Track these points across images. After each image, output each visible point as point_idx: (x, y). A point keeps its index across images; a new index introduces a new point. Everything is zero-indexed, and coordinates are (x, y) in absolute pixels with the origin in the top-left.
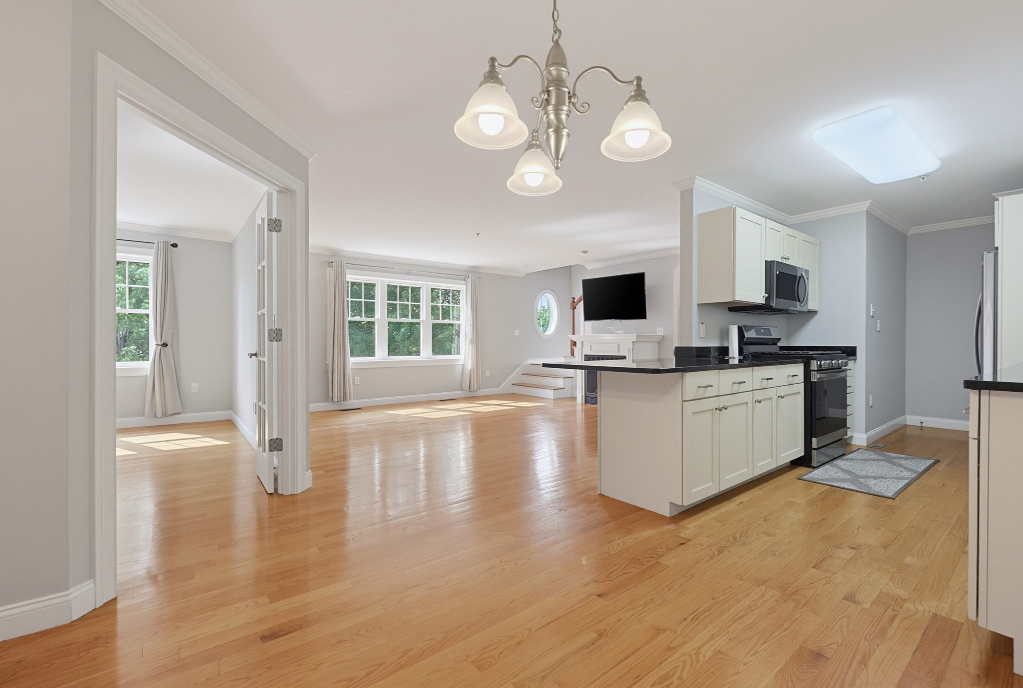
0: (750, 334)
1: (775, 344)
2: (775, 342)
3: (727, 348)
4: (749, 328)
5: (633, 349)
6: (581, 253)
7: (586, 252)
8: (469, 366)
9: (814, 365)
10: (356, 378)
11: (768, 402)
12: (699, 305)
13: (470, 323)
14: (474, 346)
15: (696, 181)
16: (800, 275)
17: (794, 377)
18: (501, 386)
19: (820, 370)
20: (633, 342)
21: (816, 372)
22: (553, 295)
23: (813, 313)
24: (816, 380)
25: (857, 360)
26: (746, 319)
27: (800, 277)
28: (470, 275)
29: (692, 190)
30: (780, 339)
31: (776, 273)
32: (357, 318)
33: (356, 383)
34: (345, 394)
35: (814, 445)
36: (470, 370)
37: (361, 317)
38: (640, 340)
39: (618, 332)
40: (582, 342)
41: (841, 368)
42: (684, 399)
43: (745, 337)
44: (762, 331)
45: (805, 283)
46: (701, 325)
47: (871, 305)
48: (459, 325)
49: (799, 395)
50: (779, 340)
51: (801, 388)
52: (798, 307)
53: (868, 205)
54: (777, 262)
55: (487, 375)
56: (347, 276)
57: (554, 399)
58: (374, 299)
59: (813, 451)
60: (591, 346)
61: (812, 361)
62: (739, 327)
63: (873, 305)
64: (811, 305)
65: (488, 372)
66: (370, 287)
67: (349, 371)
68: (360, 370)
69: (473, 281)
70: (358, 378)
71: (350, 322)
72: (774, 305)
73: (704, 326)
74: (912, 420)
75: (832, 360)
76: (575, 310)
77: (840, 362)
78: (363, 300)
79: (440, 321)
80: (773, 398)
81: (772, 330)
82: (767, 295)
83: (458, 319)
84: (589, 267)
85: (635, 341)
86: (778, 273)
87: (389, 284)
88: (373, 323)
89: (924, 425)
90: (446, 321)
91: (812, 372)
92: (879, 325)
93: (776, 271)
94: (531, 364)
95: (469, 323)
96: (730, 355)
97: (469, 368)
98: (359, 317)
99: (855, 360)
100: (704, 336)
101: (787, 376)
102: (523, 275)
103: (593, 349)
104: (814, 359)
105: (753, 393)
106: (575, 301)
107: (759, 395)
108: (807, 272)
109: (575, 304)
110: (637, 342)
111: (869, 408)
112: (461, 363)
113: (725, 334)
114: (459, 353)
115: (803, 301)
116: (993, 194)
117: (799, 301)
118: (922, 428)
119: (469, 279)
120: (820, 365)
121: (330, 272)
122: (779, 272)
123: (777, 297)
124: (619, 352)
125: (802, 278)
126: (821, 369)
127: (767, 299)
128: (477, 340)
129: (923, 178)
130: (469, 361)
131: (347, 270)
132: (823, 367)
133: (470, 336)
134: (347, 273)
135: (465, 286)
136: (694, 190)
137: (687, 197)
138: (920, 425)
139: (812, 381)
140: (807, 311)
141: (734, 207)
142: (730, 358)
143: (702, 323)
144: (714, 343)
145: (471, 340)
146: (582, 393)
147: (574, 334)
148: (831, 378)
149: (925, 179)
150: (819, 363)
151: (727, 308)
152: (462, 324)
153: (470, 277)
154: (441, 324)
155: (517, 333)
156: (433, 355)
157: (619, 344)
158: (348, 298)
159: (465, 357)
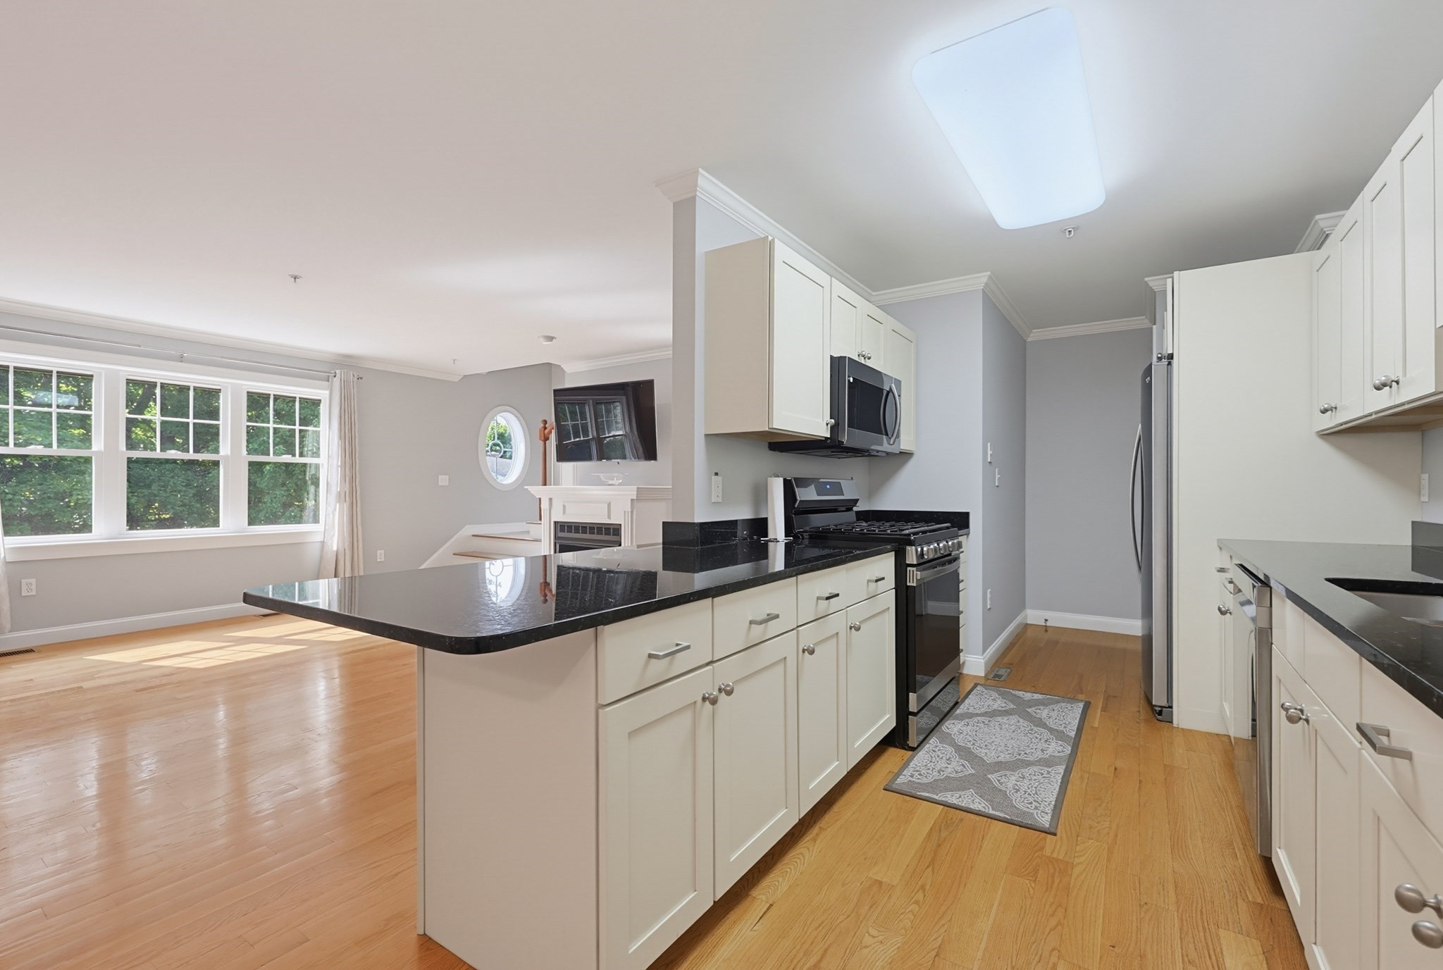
0: (807, 494)
1: (850, 509)
2: (849, 505)
3: (765, 520)
4: (803, 482)
5: (632, 512)
6: (542, 340)
7: (551, 339)
8: (335, 546)
9: (912, 555)
10: (24, 582)
11: (831, 646)
12: (707, 436)
13: (337, 461)
14: (346, 506)
15: (701, 181)
16: (888, 389)
17: (879, 582)
19: (922, 564)
20: (632, 500)
21: (914, 569)
22: (516, 416)
23: (906, 455)
24: (915, 585)
25: (970, 536)
26: (799, 466)
27: (888, 393)
28: (338, 371)
29: (693, 199)
30: (858, 500)
31: (849, 381)
32: (35, 449)
33: (24, 593)
35: (913, 707)
36: (337, 551)
38: (643, 496)
39: (611, 482)
40: (551, 499)
41: (950, 555)
42: (600, 702)
43: (796, 500)
44: (828, 487)
45: (896, 404)
46: (714, 477)
47: (989, 444)
48: (318, 465)
49: (887, 614)
50: (856, 501)
51: (889, 600)
52: (886, 447)
53: (985, 280)
54: (849, 358)
55: (379, 560)
59: (910, 717)
60: (564, 506)
61: (908, 548)
62: (786, 481)
63: (991, 445)
64: (905, 443)
65: (381, 552)
69: (345, 385)
70: (34, 581)
72: (845, 439)
73: (719, 478)
74: (1034, 616)
75: (938, 542)
76: (547, 442)
77: (950, 543)
79: (271, 458)
80: (840, 634)
81: (845, 485)
82: (833, 421)
83: (316, 454)
84: (569, 368)
85: (635, 498)
86: (851, 380)
88: (88, 460)
89: (1048, 624)
90: (286, 458)
91: (909, 569)
92: (997, 476)
93: (849, 377)
94: (473, 536)
95: (335, 462)
96: (771, 536)
97: (335, 548)
98: (41, 447)
99: (968, 534)
100: (720, 500)
101: (866, 581)
102: (457, 379)
103: (567, 511)
104: (911, 543)
105: (798, 632)
106: (547, 426)
107: (809, 636)
108: (898, 383)
109: (546, 431)
110: (638, 499)
111: (987, 611)
112: (320, 538)
113: (760, 495)
114: (316, 520)
115: (892, 436)
116: (1146, 279)
117: (887, 435)
118: (1046, 628)
119: (336, 381)
120: (922, 554)
122: (854, 378)
123: (849, 426)
124: (609, 517)
125: (891, 394)
126: (923, 560)
127: (834, 429)
128: (354, 494)
129: (1070, 231)
130: (334, 535)
132: (926, 557)
133: (336, 488)
135: (328, 392)
136: (698, 201)
137: (685, 210)
138: (1044, 624)
139: (908, 584)
140: (898, 452)
141: (770, 238)
142: (770, 541)
143: (716, 474)
144: (742, 513)
145: (339, 494)
147: (545, 484)
148: (938, 576)
149: (1073, 233)
150: (919, 549)
151: (767, 444)
152: (323, 465)
153: (338, 375)
154: (298, 463)
155: (443, 480)
156: (250, 524)
157: (610, 503)
158: (8, 404)
159: (327, 528)
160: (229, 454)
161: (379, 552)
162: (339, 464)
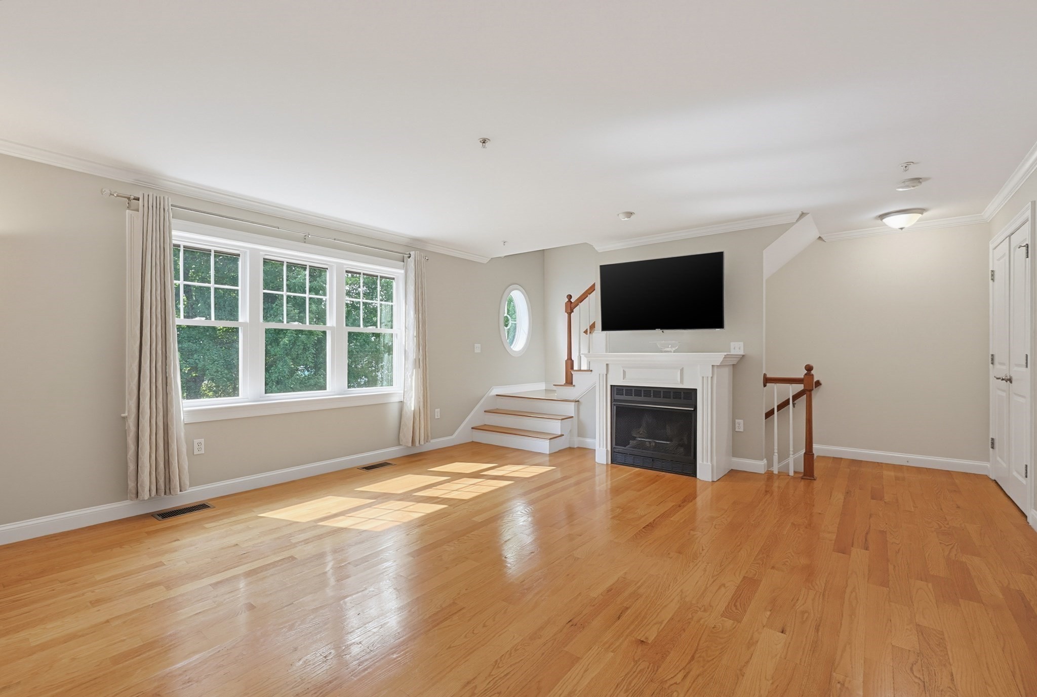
5: (712, 377)
6: (622, 216)
8: (412, 405)
10: (196, 441)
13: (413, 332)
14: (421, 371)
18: (456, 433)
20: (713, 366)
22: (523, 293)
28: (412, 253)
32: (199, 321)
33: (196, 452)
34: (168, 480)
36: (414, 411)
37: (208, 317)
38: (723, 362)
40: (607, 365)
48: (392, 335)
55: (436, 417)
56: (174, 233)
57: (551, 455)
58: (237, 286)
60: (622, 372)
65: (437, 410)
66: (229, 260)
67: (179, 432)
68: (202, 425)
69: (416, 264)
70: (202, 441)
71: (179, 328)
78: (212, 285)
79: (362, 329)
83: (390, 326)
84: (600, 247)
85: (717, 364)
87: (267, 257)
88: (235, 331)
90: (371, 329)
94: (497, 395)
95: (410, 332)
97: (413, 409)
98: (204, 319)
102: (485, 261)
103: (627, 377)
109: (572, 306)
110: (719, 366)
112: (396, 399)
114: (391, 383)
119: (411, 260)
121: (132, 220)
128: (425, 360)
130: (412, 397)
131: (173, 221)
134: (172, 226)
135: (403, 271)
145: (415, 360)
146: (607, 447)
152: (397, 335)
153: (413, 256)
154: (363, 333)
155: (478, 348)
156: (348, 388)
157: (683, 368)
158: (179, 280)
159: (405, 390)
160: (335, 325)
161: (436, 410)
162: (415, 335)
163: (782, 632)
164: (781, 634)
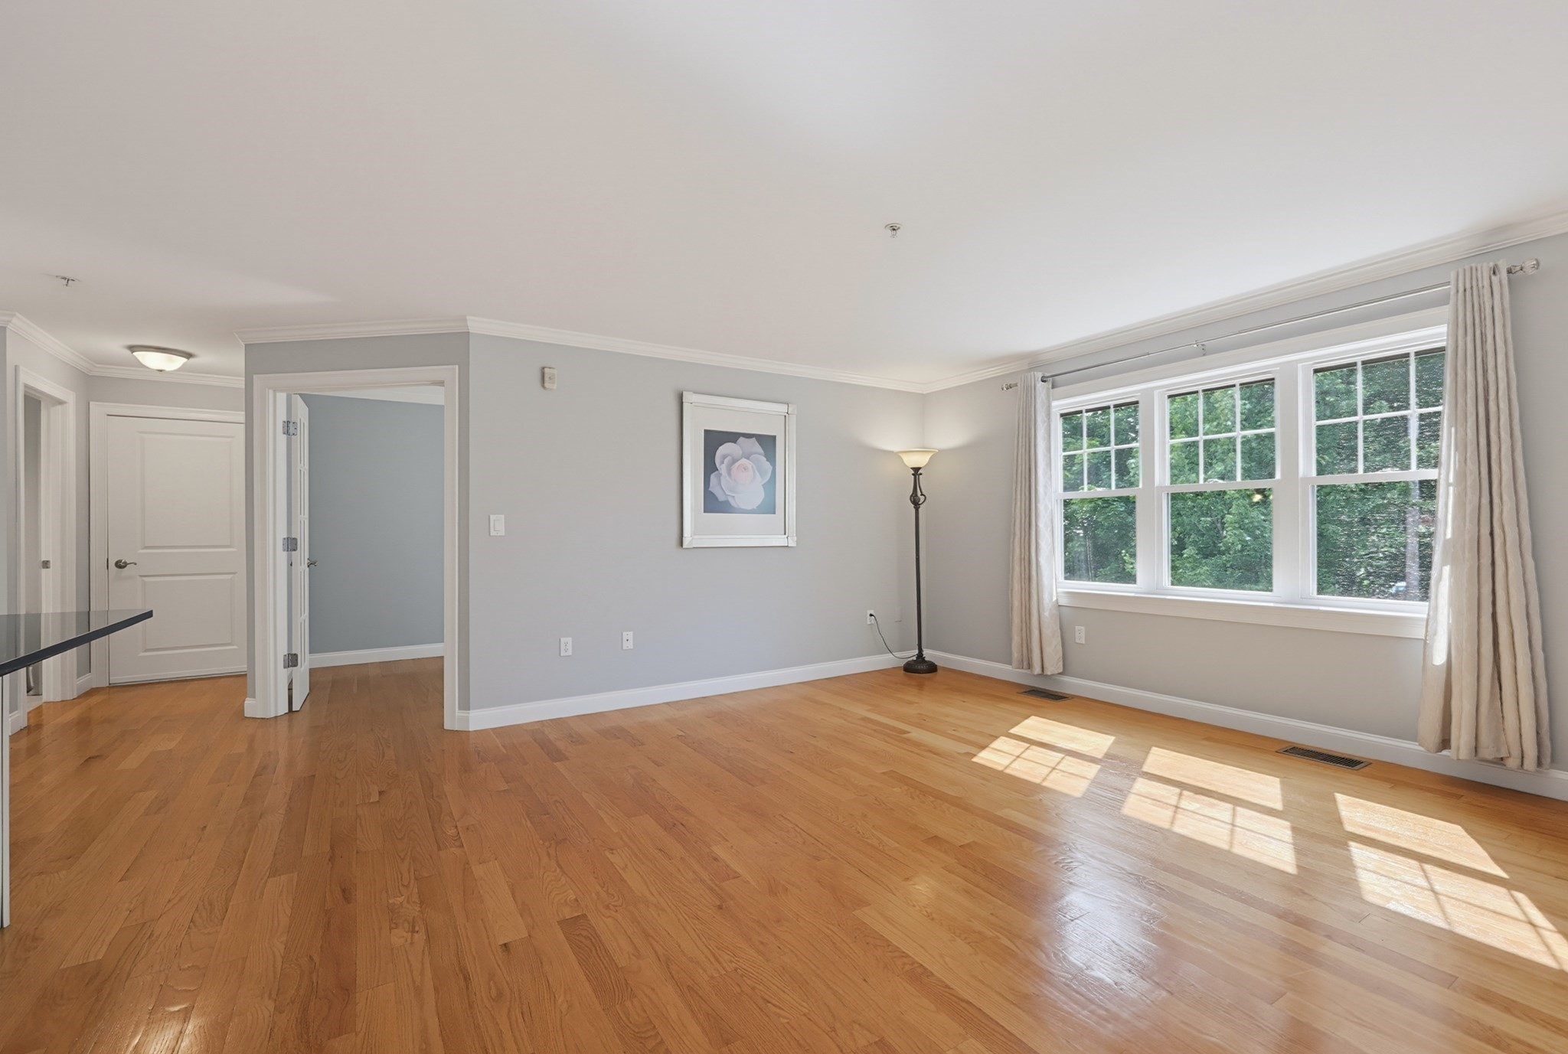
10: (1077, 628)
13: (1449, 474)
33: (1077, 640)
70: (1083, 629)
163: (505, 945)
164: (506, 942)
